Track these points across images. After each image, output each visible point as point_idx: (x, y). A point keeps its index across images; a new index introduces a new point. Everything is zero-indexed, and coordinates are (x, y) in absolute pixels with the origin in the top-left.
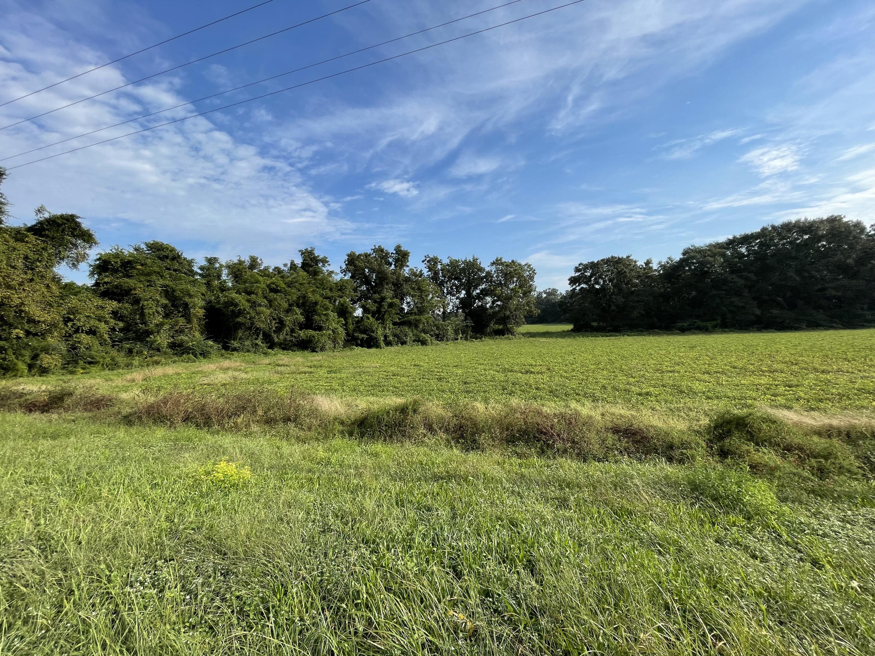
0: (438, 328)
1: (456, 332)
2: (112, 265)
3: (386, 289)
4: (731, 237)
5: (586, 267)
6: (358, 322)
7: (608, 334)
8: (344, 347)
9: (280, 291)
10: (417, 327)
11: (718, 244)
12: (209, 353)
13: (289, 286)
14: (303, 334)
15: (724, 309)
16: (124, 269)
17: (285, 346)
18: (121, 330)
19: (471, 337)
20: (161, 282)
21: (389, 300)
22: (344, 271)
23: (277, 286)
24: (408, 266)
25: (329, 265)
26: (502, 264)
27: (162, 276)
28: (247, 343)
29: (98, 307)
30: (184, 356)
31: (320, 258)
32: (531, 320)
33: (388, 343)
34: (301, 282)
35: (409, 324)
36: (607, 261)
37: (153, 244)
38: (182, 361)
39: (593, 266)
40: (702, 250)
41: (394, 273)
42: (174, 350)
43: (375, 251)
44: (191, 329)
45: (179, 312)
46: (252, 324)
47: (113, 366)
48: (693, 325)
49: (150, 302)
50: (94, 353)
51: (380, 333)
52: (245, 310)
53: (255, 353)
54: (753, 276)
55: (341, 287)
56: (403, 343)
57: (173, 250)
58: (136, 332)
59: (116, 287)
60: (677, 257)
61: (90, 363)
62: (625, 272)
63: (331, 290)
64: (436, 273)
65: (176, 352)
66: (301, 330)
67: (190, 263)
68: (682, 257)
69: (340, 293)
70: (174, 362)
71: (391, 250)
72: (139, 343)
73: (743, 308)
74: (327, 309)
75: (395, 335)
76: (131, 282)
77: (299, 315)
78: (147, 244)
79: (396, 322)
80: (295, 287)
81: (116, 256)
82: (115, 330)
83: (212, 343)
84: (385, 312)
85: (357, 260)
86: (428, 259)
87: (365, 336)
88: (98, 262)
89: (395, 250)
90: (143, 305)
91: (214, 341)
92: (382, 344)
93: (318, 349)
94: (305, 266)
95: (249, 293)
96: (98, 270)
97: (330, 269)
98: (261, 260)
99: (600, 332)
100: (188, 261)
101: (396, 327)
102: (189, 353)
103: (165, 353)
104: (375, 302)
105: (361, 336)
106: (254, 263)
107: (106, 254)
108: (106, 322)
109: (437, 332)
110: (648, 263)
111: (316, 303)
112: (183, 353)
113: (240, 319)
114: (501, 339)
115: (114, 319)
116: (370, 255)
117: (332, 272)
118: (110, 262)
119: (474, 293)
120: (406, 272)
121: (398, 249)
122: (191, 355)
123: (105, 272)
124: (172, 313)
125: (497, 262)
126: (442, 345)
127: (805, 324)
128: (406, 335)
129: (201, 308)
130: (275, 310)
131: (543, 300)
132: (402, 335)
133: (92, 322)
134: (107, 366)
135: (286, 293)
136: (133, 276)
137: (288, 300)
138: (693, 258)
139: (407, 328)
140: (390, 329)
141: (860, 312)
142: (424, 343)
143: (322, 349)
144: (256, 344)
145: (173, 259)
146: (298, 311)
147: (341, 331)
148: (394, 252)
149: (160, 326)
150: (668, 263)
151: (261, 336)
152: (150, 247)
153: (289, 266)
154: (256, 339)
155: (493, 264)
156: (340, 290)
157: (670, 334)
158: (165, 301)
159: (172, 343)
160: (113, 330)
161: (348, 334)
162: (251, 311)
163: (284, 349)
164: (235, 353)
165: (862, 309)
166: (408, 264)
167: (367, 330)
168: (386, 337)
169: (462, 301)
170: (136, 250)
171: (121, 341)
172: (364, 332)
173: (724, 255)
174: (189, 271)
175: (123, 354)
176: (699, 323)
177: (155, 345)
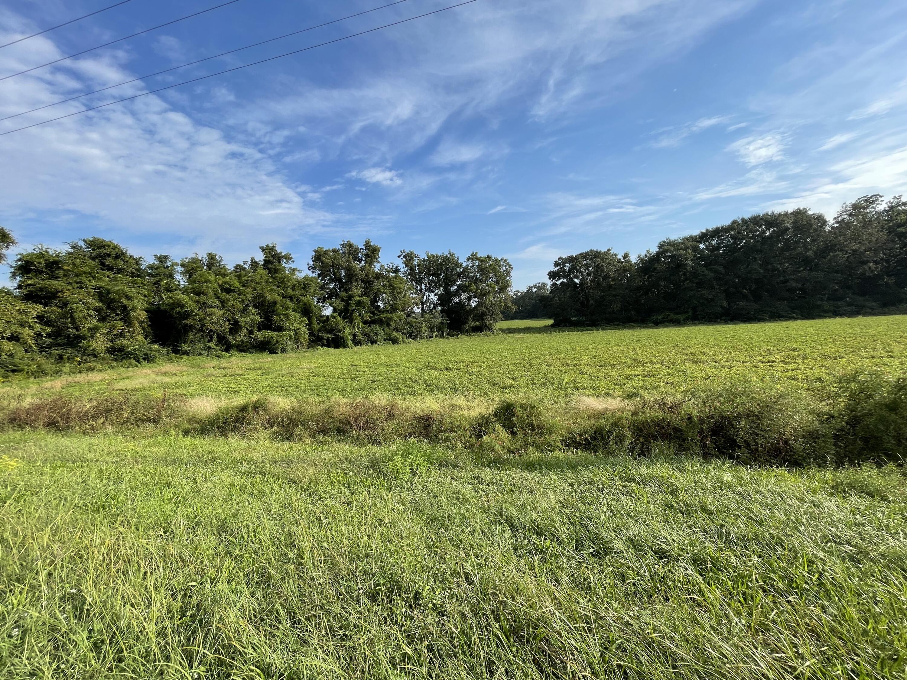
0: (411, 326)
1: (431, 330)
2: (35, 266)
3: (356, 286)
4: (704, 231)
5: (565, 261)
6: (324, 322)
7: (585, 328)
8: (309, 348)
9: (234, 291)
10: (389, 325)
11: (691, 237)
12: (155, 357)
13: (244, 286)
14: (261, 335)
15: (695, 301)
16: (50, 270)
17: (242, 348)
18: (49, 335)
19: (448, 335)
20: (94, 283)
21: (357, 298)
22: (312, 268)
23: (230, 286)
24: (379, 262)
25: (293, 261)
26: (477, 259)
27: (94, 277)
28: (199, 346)
29: (20, 312)
30: (124, 361)
31: (283, 254)
32: (508, 316)
33: (357, 343)
34: (258, 280)
35: (380, 322)
36: (584, 256)
37: (93, 241)
38: (122, 366)
39: (571, 259)
40: (676, 244)
41: (363, 269)
42: (114, 355)
43: (343, 245)
44: (133, 332)
45: (117, 315)
46: (203, 326)
47: (40, 373)
48: (667, 318)
49: (80, 305)
50: (16, 360)
51: (347, 332)
52: (192, 311)
53: (208, 356)
54: (721, 269)
55: (305, 285)
56: (374, 342)
57: (115, 248)
58: (68, 337)
59: (41, 289)
60: (654, 250)
61: (13, 371)
62: (602, 266)
63: (293, 288)
64: (412, 269)
65: (115, 357)
66: (259, 331)
67: (138, 261)
68: (658, 250)
69: (303, 292)
70: (113, 368)
71: (361, 246)
72: (70, 349)
73: (712, 300)
74: (287, 309)
75: (365, 334)
76: (56, 284)
77: (255, 316)
78: (85, 241)
79: (367, 321)
80: (250, 286)
81: (41, 255)
82: (42, 336)
83: (157, 347)
84: (353, 310)
85: (324, 256)
86: (404, 254)
87: (331, 336)
88: (19, 263)
89: (364, 245)
90: (71, 309)
91: (161, 345)
92: (350, 343)
93: (278, 351)
94: (267, 263)
95: (198, 294)
96: (20, 272)
97: (293, 266)
98: (220, 257)
99: (579, 326)
100: (135, 259)
101: (366, 326)
102: (130, 358)
103: (103, 359)
104: (343, 300)
105: (326, 336)
106: (212, 261)
107: (28, 255)
108: (31, 327)
109: (410, 330)
110: (625, 256)
111: (275, 303)
112: (124, 358)
113: (189, 322)
114: (479, 335)
115: (39, 324)
116: (338, 251)
117: (295, 270)
118: (32, 263)
119: (452, 289)
120: (377, 268)
121: (367, 245)
122: (132, 360)
123: (28, 273)
124: (109, 316)
125: (473, 257)
126: (414, 344)
127: (768, 315)
128: (376, 334)
129: (142, 310)
130: (229, 311)
131: (533, 295)
132: (372, 334)
133: (13, 328)
134: (33, 374)
135: (240, 293)
136: (59, 277)
137: (243, 300)
138: (666, 251)
139: (378, 327)
140: (359, 327)
141: (819, 303)
142: (395, 341)
143: (283, 350)
144: (209, 347)
145: (117, 257)
146: (254, 311)
147: (304, 330)
148: (364, 247)
149: (93, 330)
150: (646, 256)
151: (215, 338)
152: (89, 244)
153: (249, 263)
154: (209, 341)
155: (468, 259)
156: (303, 288)
157: (643, 328)
158: (97, 304)
159: (111, 347)
160: (40, 335)
161: (312, 334)
162: (200, 312)
163: (241, 351)
164: (185, 357)
165: (822, 300)
166: (378, 260)
167: (333, 330)
168: (354, 336)
169: (440, 298)
170: (73, 247)
171: (49, 347)
172: (330, 331)
173: (695, 249)
174: (138, 270)
175: (52, 360)
176: (672, 316)
177: (88, 351)
